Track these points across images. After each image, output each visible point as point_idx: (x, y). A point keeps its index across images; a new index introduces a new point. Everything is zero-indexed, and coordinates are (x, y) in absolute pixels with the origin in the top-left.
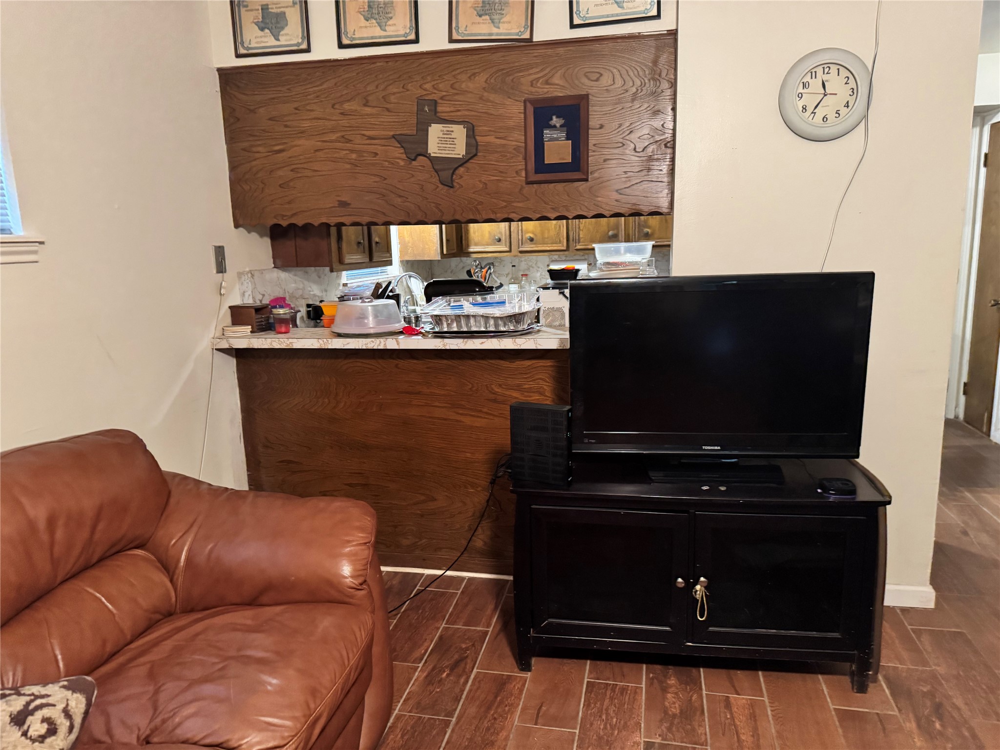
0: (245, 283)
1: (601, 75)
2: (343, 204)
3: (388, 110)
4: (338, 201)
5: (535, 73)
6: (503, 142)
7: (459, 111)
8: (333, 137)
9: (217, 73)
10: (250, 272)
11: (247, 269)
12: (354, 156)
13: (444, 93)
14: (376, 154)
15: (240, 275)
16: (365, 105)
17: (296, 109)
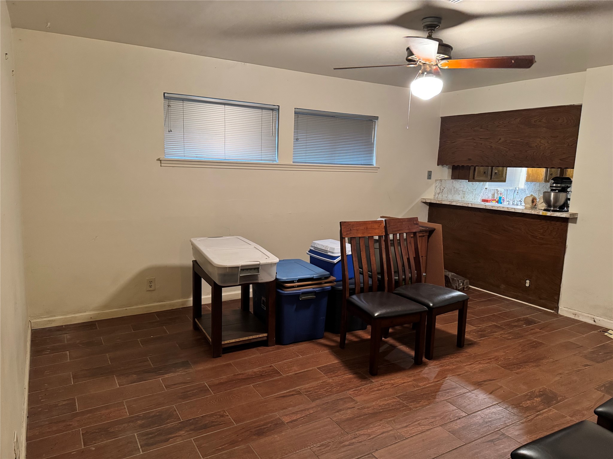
0: (438, 184)
1: (559, 119)
2: (470, 159)
3: (488, 130)
4: (468, 158)
5: (536, 118)
6: (522, 141)
7: (509, 130)
8: (470, 138)
9: (441, 119)
10: (441, 180)
11: (440, 179)
12: (475, 144)
13: (506, 125)
14: (482, 144)
15: (436, 180)
16: (481, 128)
17: (461, 129)
